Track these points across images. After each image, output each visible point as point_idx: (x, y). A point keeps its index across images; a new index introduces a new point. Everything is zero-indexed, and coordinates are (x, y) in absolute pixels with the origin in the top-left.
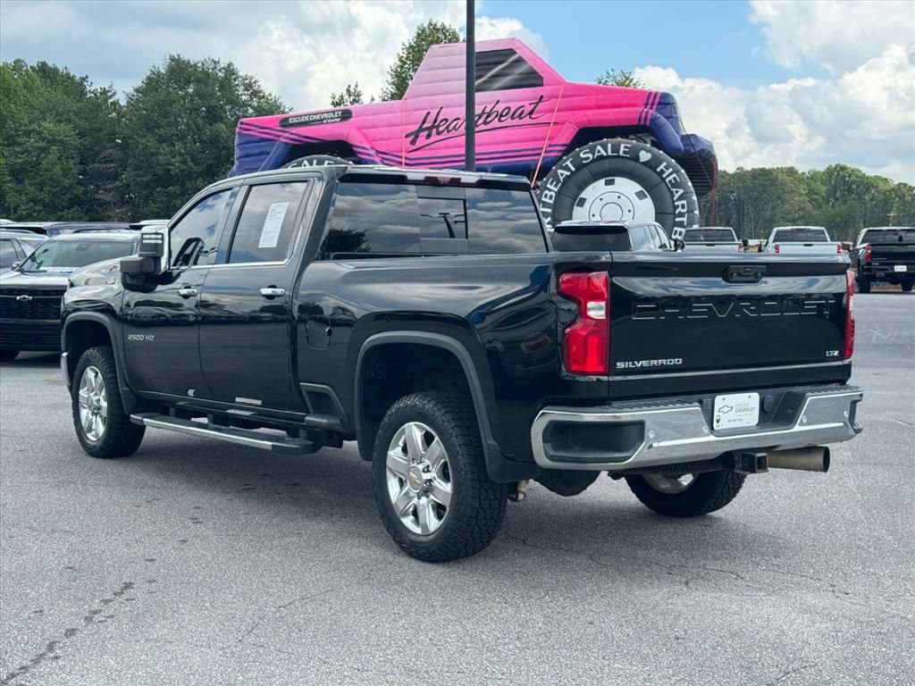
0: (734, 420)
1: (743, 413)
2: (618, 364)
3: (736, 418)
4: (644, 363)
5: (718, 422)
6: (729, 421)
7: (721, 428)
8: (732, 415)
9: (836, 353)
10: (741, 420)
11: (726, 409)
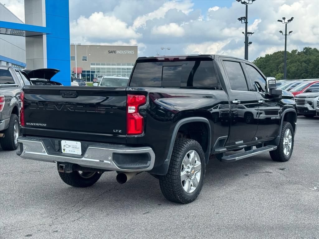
0: (72, 151)
1: (75, 149)
2: (27, 123)
3: (73, 150)
4: (37, 124)
5: (64, 150)
6: (69, 151)
7: (66, 153)
8: (70, 149)
9: (120, 131)
10: (74, 151)
11: (67, 146)
